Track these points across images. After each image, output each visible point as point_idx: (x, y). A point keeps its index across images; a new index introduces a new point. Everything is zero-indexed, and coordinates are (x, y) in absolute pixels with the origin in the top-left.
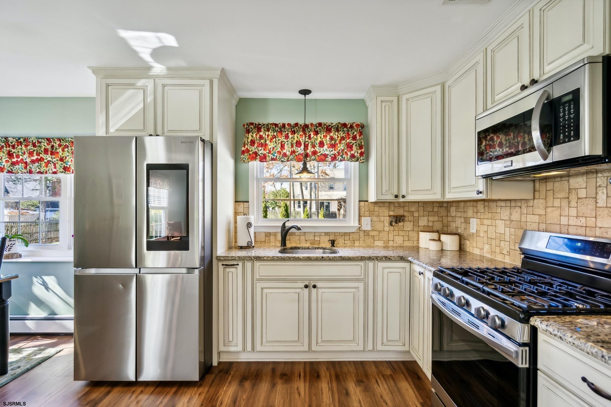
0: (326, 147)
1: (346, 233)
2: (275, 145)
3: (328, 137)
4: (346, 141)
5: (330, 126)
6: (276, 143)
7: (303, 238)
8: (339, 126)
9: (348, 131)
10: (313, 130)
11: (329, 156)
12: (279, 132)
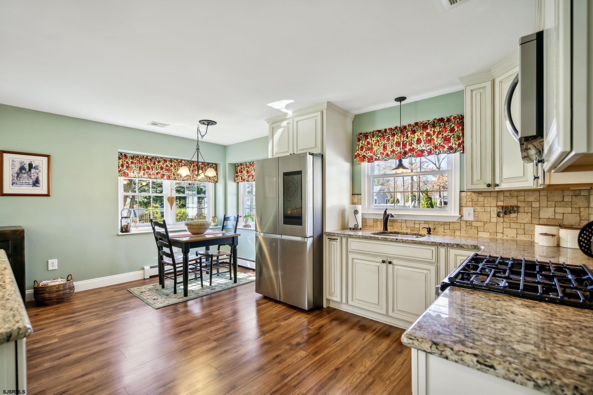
0: (422, 143)
1: (446, 222)
2: (378, 148)
3: (425, 134)
4: (443, 135)
5: (426, 123)
6: (379, 146)
7: (404, 225)
8: (436, 121)
9: (445, 124)
10: (410, 130)
11: (425, 151)
12: (382, 136)
